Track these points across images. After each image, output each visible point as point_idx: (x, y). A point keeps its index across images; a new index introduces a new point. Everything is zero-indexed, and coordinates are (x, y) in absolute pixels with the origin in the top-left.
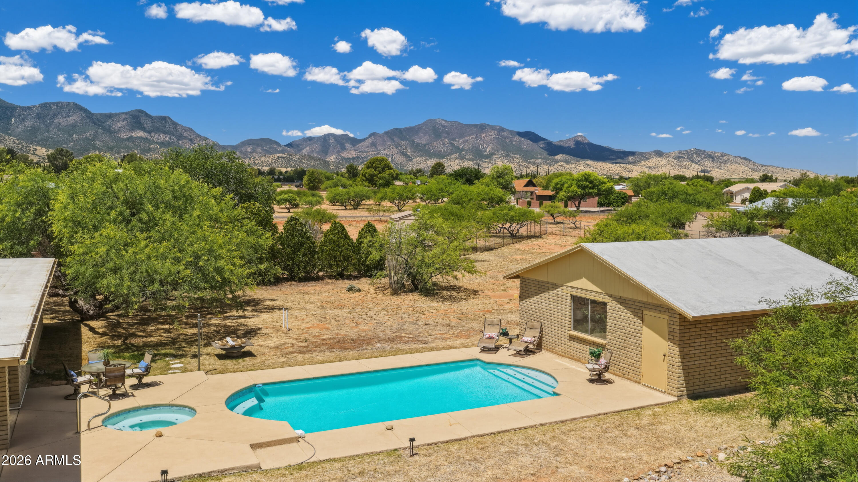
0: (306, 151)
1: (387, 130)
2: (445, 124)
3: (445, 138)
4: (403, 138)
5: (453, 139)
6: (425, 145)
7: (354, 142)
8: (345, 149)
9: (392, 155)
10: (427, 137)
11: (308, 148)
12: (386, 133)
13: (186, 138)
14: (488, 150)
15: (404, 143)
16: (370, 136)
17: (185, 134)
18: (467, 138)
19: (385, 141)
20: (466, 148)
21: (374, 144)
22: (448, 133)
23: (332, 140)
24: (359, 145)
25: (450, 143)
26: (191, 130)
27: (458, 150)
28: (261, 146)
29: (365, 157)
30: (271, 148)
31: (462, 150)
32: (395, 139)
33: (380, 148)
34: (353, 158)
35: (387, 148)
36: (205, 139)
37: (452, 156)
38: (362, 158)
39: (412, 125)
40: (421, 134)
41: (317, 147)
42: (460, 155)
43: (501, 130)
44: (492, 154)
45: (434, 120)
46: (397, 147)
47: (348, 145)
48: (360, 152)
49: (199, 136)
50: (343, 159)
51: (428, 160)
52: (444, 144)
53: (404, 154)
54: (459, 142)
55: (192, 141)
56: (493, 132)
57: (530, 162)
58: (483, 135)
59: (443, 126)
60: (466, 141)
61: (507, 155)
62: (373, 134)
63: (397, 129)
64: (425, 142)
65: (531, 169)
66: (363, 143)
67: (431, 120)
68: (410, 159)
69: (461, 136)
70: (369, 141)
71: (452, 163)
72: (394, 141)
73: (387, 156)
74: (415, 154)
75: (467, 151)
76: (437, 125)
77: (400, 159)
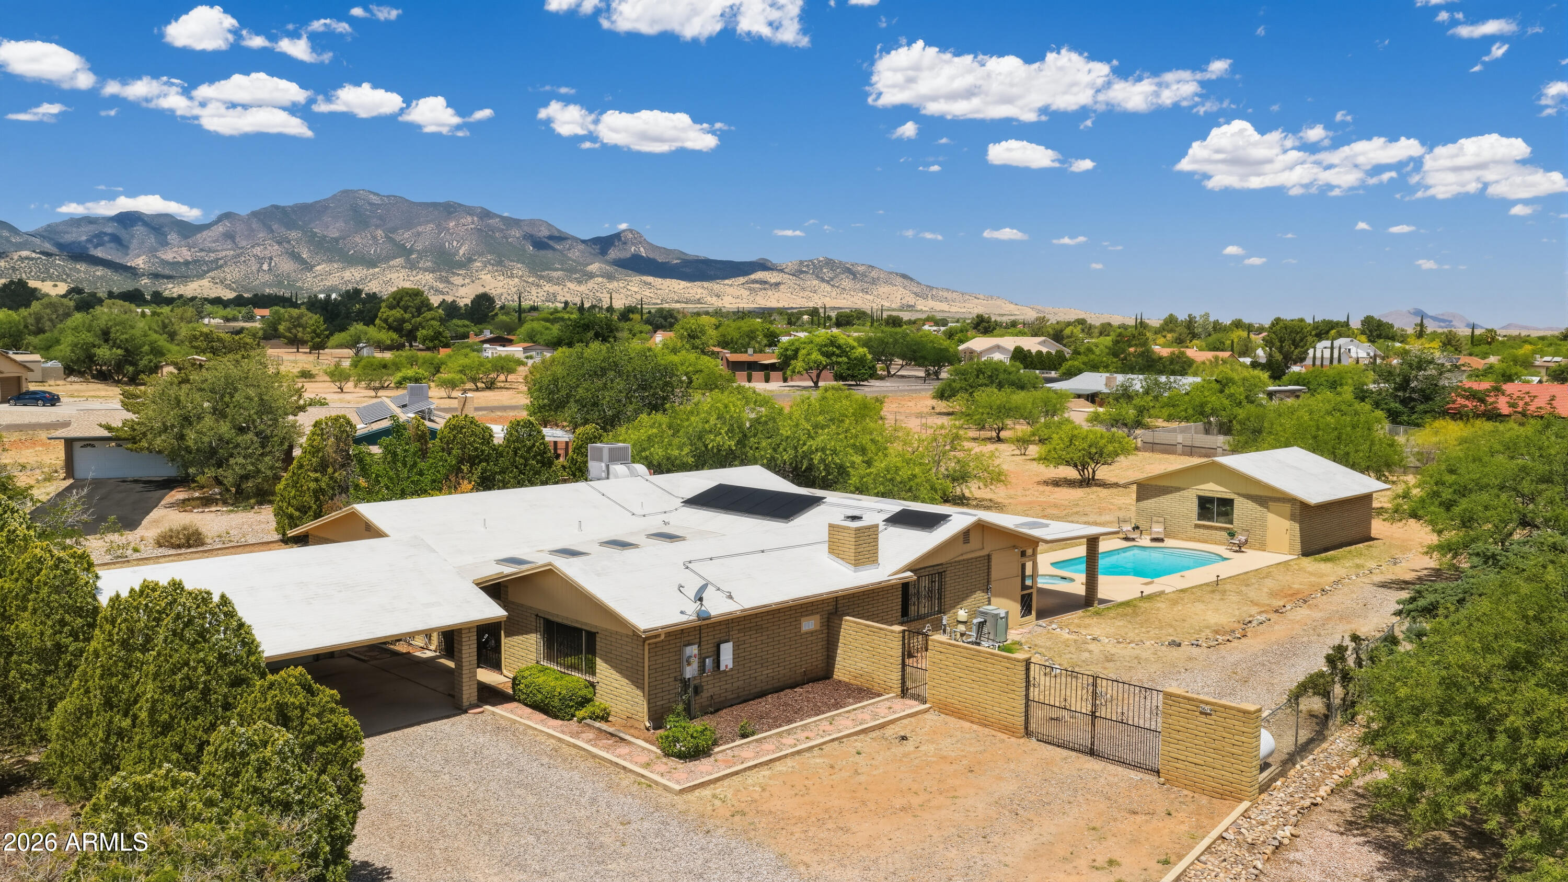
1: (257, 207)
2: (374, 199)
3: (377, 227)
4: (291, 225)
5: (394, 230)
6: (336, 240)
7: (186, 229)
8: (167, 244)
9: (271, 259)
10: (340, 224)
12: (255, 214)
14: (461, 252)
15: (294, 235)
16: (220, 219)
18: (420, 229)
19: (253, 230)
20: (419, 246)
21: (229, 236)
22: (381, 218)
24: (199, 236)
25: (387, 237)
27: (403, 251)
29: (212, 262)
31: (411, 251)
32: (275, 227)
33: (244, 243)
34: (187, 263)
35: (258, 245)
37: (391, 263)
38: (206, 263)
39: (310, 200)
40: (327, 219)
42: (408, 260)
43: (486, 214)
44: (470, 260)
45: (353, 191)
46: (279, 243)
47: (173, 237)
48: (202, 250)
50: (165, 263)
51: (343, 269)
52: (374, 238)
53: (295, 257)
54: (405, 236)
56: (469, 219)
57: (542, 277)
58: (452, 224)
59: (371, 204)
60: (419, 234)
61: (500, 263)
62: (227, 216)
63: (276, 207)
64: (336, 235)
65: (546, 289)
66: (205, 233)
67: (346, 192)
68: (307, 266)
69: (408, 225)
70: (220, 229)
71: (394, 276)
72: (272, 231)
73: (260, 260)
74: (318, 258)
75: (422, 254)
76: (360, 203)
77: (286, 266)
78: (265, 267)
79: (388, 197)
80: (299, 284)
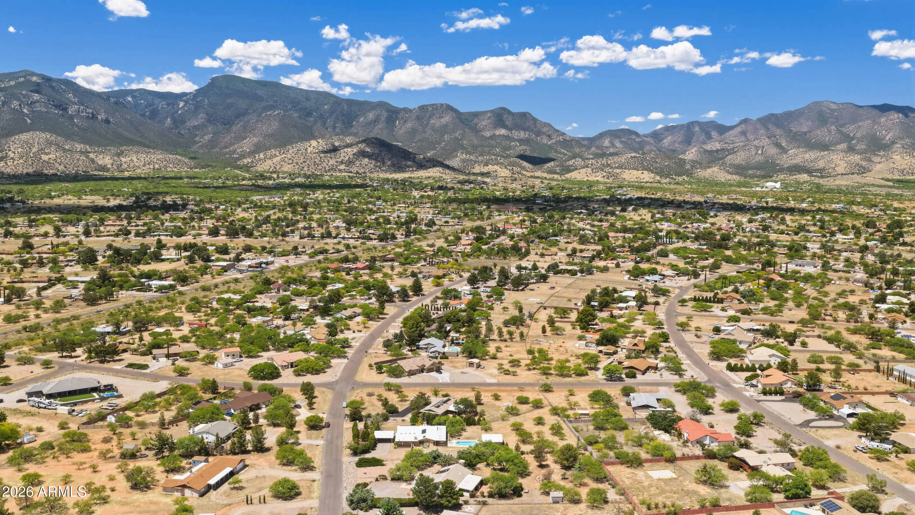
0: (667, 142)
1: (760, 116)
2: (833, 106)
3: (832, 124)
4: (778, 126)
5: (843, 125)
6: (805, 133)
7: (722, 129)
8: (710, 139)
9: (763, 147)
10: (810, 123)
11: (669, 138)
12: (759, 120)
13: (544, 133)
14: (887, 138)
15: (778, 131)
16: (740, 123)
17: (545, 130)
18: (860, 124)
19: (757, 130)
20: (859, 135)
21: (744, 133)
22: (836, 118)
23: (697, 129)
24: (727, 133)
25: (838, 130)
26: (549, 125)
27: (847, 138)
28: (620, 137)
29: (731, 149)
30: (629, 139)
31: (853, 139)
32: (770, 126)
33: (750, 138)
34: (717, 151)
35: (758, 139)
36: (563, 134)
37: (838, 147)
38: (728, 150)
39: (793, 109)
40: (802, 120)
41: (679, 137)
42: (849, 145)
43: (908, 110)
44: (891, 145)
45: (820, 102)
46: (769, 137)
47: (714, 134)
48: (726, 143)
49: (557, 131)
50: (706, 151)
51: (806, 152)
52: (830, 131)
53: (778, 145)
54: (850, 129)
55: (549, 136)
58: (883, 119)
59: (830, 109)
60: (860, 127)
62: (745, 121)
63: (772, 115)
64: (806, 130)
66: (732, 132)
67: (815, 103)
68: (784, 151)
69: (854, 121)
70: (739, 129)
72: (768, 129)
73: (757, 148)
74: (791, 146)
75: (860, 140)
76: (824, 109)
77: (773, 151)
78: (760, 152)
79: (842, 104)
80: (778, 162)
